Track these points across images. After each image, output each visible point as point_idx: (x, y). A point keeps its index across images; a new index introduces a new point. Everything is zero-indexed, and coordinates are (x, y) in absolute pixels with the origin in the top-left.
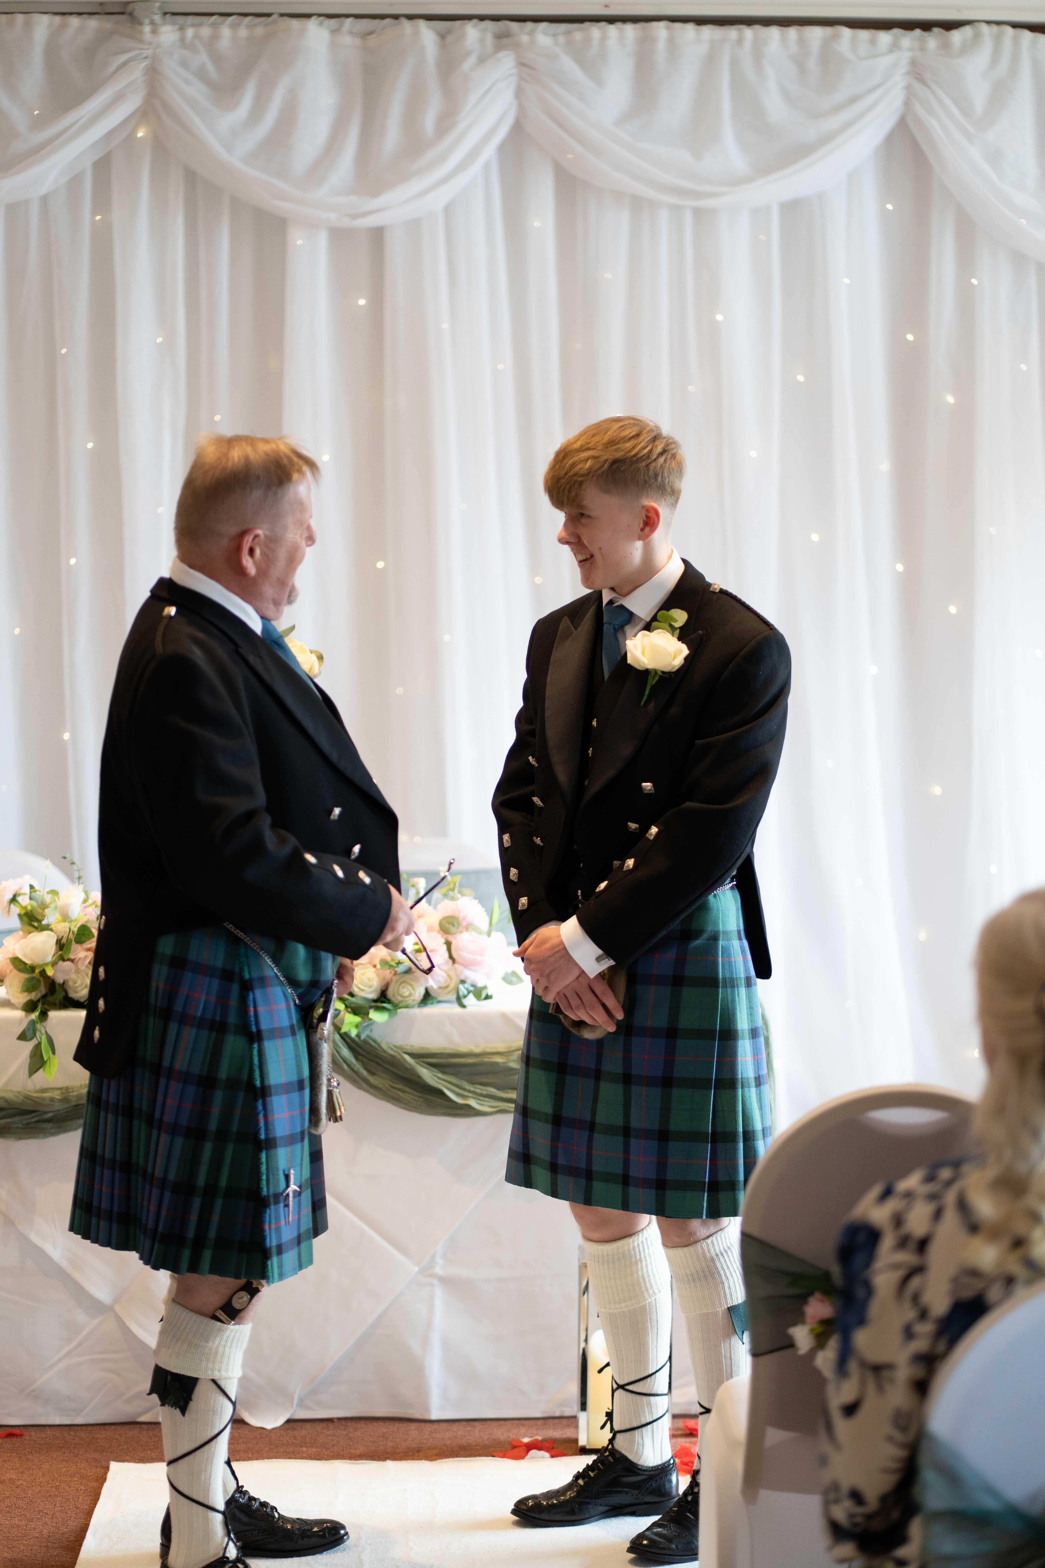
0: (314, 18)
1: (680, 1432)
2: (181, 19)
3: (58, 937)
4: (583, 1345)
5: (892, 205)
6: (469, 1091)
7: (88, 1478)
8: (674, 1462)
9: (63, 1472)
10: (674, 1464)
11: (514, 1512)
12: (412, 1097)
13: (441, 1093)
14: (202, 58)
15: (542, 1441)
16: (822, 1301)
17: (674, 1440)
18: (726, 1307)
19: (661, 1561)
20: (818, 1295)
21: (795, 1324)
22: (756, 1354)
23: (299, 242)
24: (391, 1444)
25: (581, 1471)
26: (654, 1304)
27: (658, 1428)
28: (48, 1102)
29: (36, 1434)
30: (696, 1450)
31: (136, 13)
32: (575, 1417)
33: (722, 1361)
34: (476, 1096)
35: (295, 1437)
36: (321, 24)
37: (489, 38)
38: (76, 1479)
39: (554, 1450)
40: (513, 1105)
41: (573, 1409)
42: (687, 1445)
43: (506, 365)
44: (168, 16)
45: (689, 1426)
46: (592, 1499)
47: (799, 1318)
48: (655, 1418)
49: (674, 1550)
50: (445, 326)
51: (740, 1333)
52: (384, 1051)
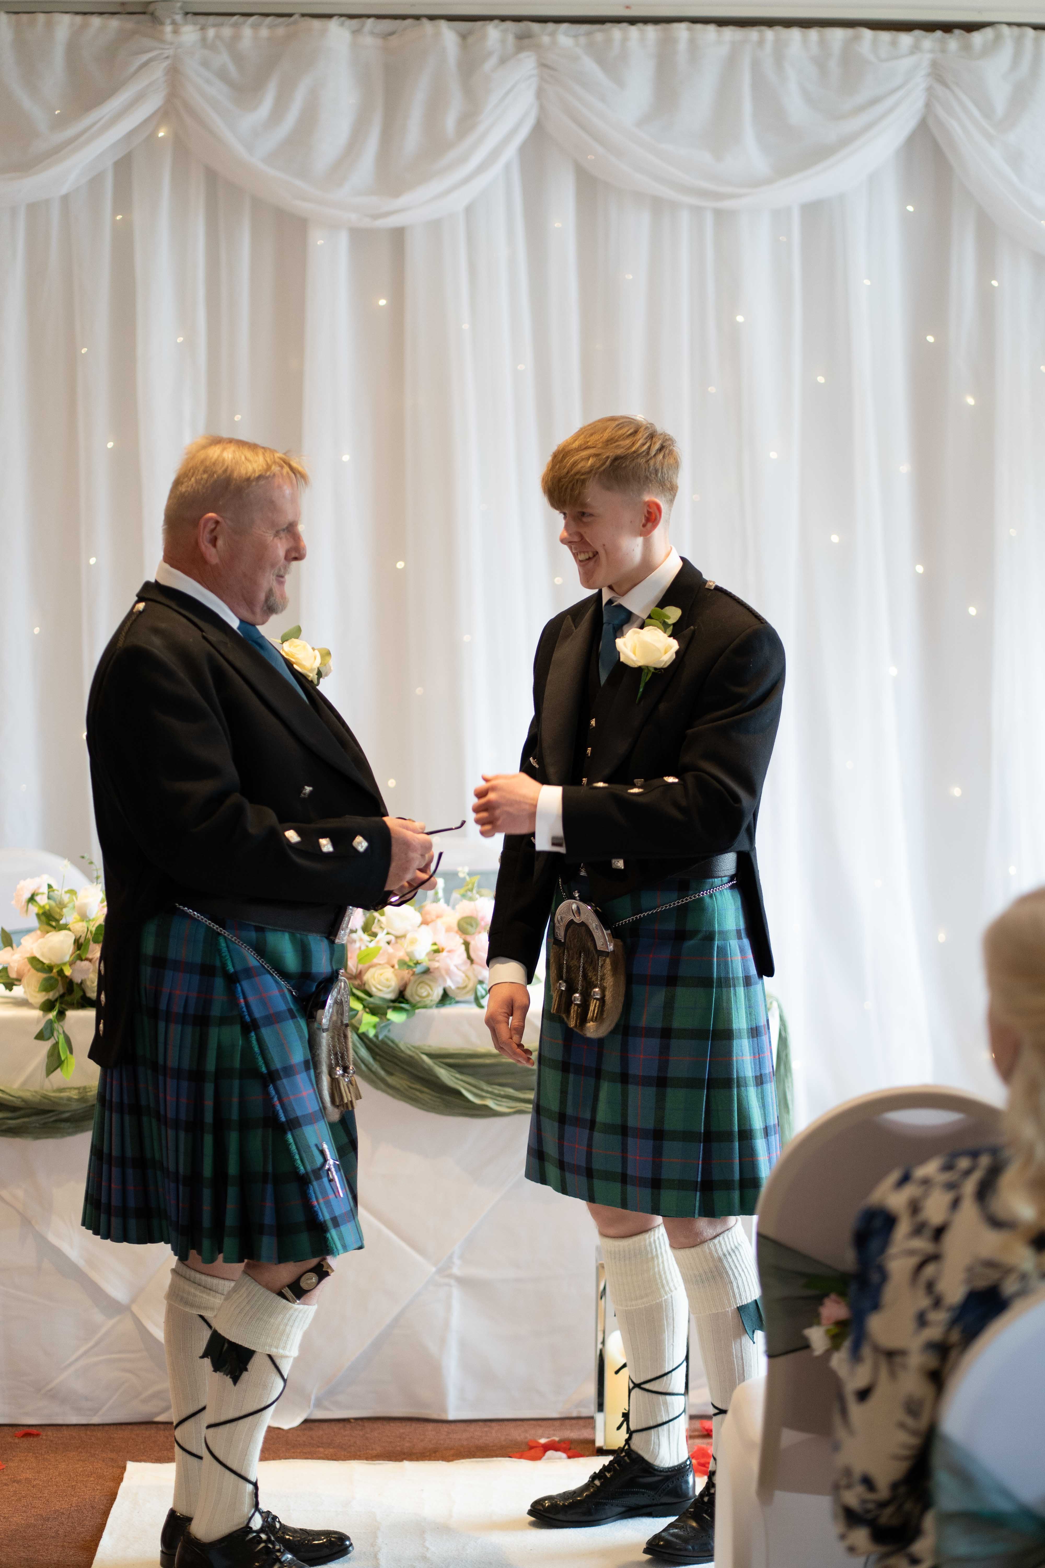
0: (335, 19)
1: (696, 1433)
2: (202, 19)
3: (76, 937)
4: (600, 1346)
5: (912, 206)
6: (487, 1092)
7: (104, 1478)
8: (690, 1463)
9: (79, 1472)
10: (691, 1465)
11: (531, 1513)
12: (430, 1097)
13: (458, 1094)
14: (223, 58)
15: (560, 1442)
16: (838, 1303)
17: (690, 1442)
18: (735, 1307)
19: (677, 1562)
20: (833, 1296)
21: (810, 1325)
22: (771, 1355)
23: (320, 242)
24: (407, 1444)
25: (597, 1472)
26: (670, 1301)
27: (674, 1427)
28: (65, 1102)
29: (53, 1434)
30: (711, 1451)
31: (157, 14)
32: (592, 1418)
33: (734, 1361)
34: (494, 1097)
35: (312, 1438)
36: (342, 24)
37: (511, 39)
38: (91, 1479)
39: (571, 1450)
40: (531, 1106)
41: (590, 1409)
42: (704, 1446)
43: (526, 366)
44: (189, 16)
45: (706, 1427)
46: (608, 1500)
47: (814, 1319)
48: (671, 1418)
49: (691, 1551)
50: (466, 326)
51: (750, 1333)
52: (402, 1051)
